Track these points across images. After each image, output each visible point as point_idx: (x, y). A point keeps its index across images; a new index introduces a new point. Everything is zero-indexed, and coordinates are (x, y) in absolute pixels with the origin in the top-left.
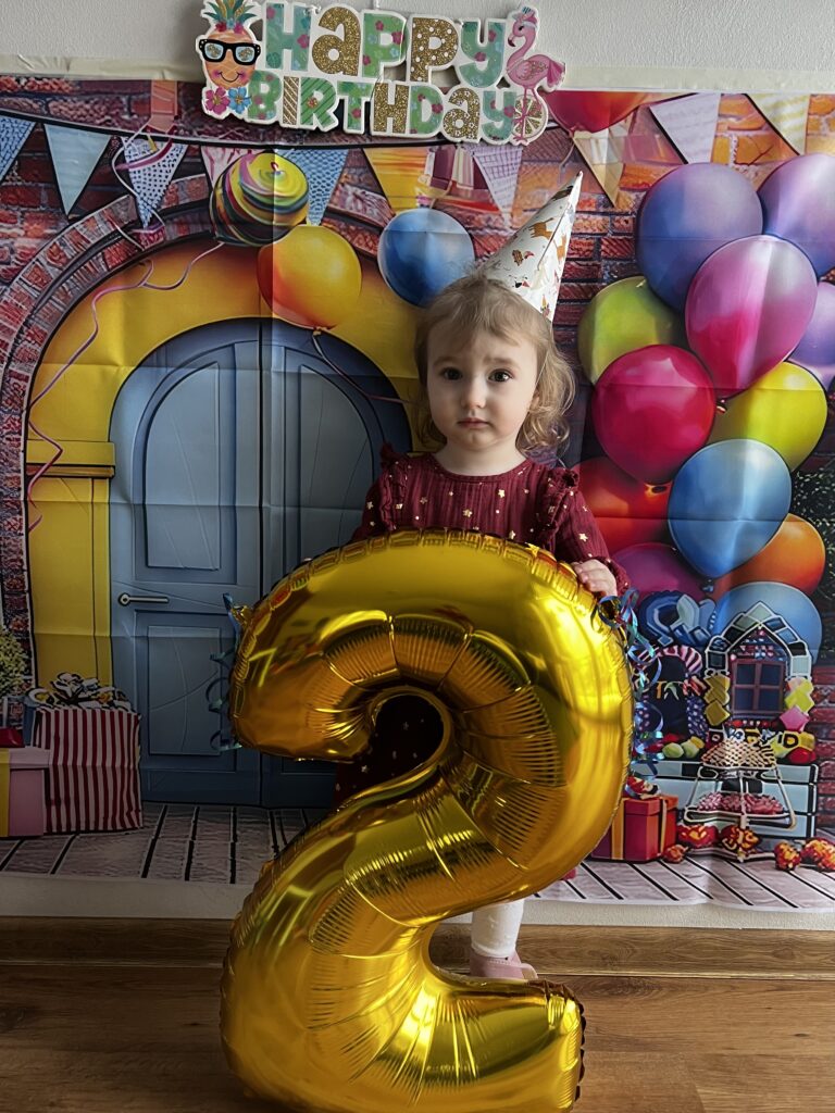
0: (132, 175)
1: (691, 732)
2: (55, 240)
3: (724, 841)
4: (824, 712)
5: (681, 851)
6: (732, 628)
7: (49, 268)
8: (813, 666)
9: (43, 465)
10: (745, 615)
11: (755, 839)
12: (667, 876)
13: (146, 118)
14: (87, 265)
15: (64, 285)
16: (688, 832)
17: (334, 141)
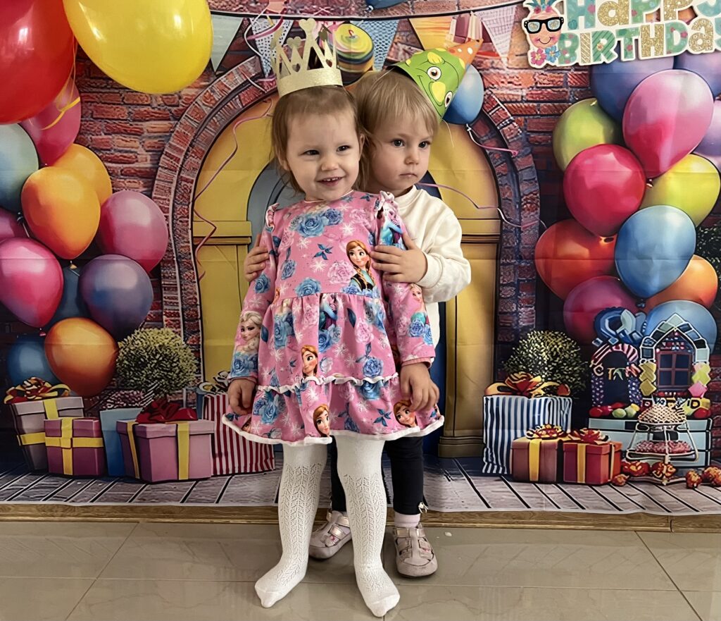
0: (257, 43)
1: (631, 401)
2: (208, 89)
3: (654, 472)
4: (717, 384)
5: (624, 478)
6: (657, 331)
7: (204, 107)
8: (710, 355)
9: (204, 237)
10: (665, 322)
11: (674, 470)
12: (614, 495)
13: (266, 4)
14: (229, 104)
15: (214, 118)
16: (629, 466)
17: (390, 14)
